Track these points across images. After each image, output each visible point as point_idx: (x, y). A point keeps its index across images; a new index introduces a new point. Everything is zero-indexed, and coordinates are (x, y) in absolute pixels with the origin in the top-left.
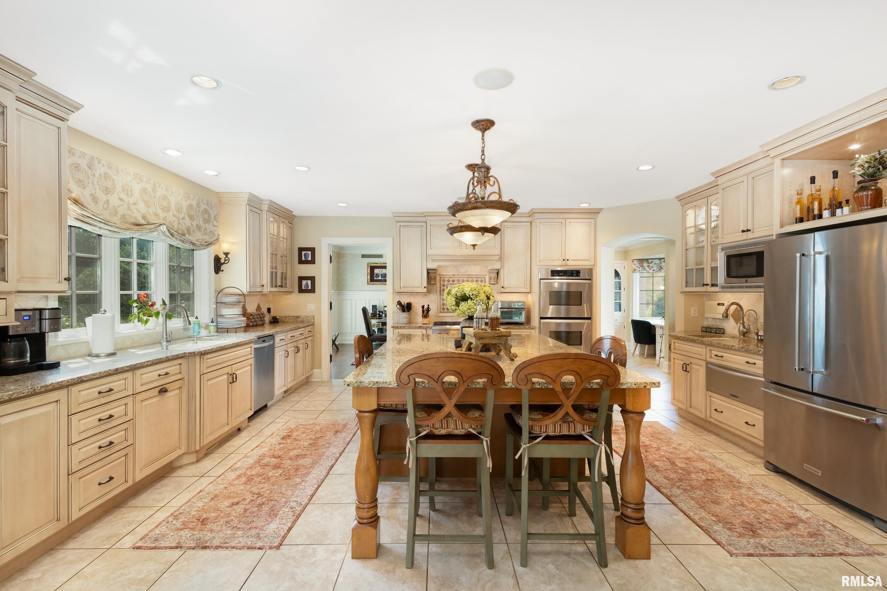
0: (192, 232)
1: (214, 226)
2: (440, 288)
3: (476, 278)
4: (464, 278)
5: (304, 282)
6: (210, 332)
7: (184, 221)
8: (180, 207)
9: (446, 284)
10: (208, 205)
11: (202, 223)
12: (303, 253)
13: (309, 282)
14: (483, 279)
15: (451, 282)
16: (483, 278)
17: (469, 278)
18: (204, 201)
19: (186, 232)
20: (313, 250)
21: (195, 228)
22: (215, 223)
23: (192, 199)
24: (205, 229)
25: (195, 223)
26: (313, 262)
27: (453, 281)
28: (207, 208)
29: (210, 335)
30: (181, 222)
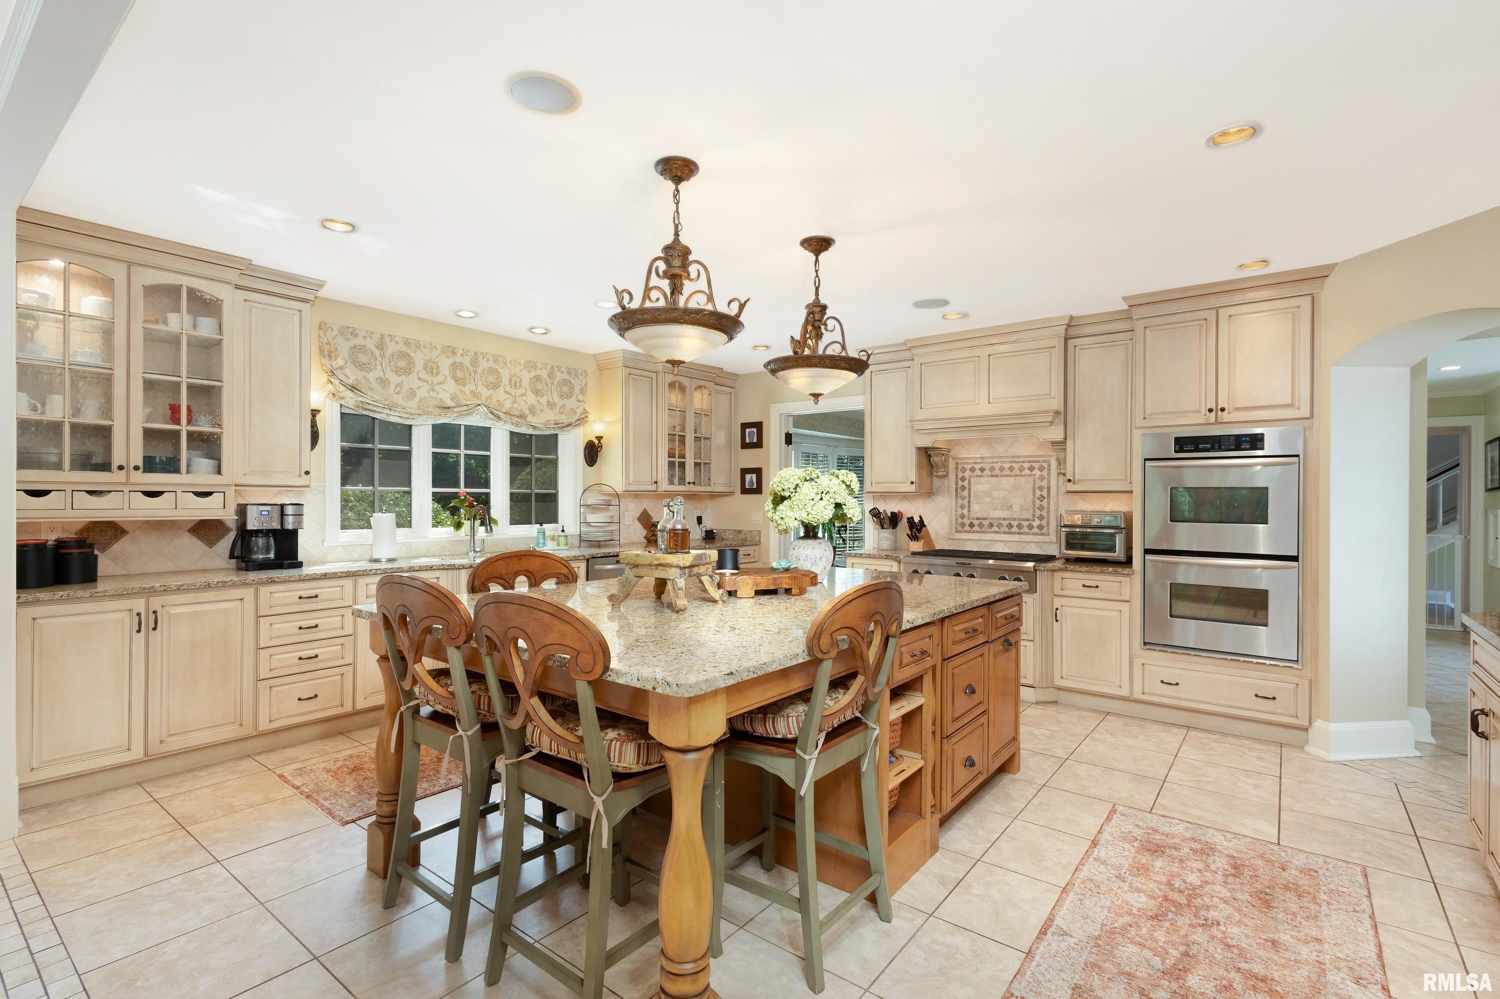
0: (538, 412)
1: (579, 401)
2: (957, 483)
3: (1029, 462)
4: (1004, 462)
5: (748, 477)
6: (558, 545)
7: (524, 398)
8: (518, 380)
9: (967, 477)
10: (569, 373)
11: (556, 398)
12: (748, 430)
13: (754, 476)
14: (1045, 465)
15: (978, 472)
16: (1044, 461)
17: (1015, 462)
18: (563, 369)
19: (527, 412)
20: (758, 425)
21: (545, 406)
22: (581, 398)
23: (541, 369)
24: (563, 406)
25: (544, 400)
26: (759, 444)
27: (982, 470)
28: (568, 377)
29: (558, 548)
30: (518, 400)
